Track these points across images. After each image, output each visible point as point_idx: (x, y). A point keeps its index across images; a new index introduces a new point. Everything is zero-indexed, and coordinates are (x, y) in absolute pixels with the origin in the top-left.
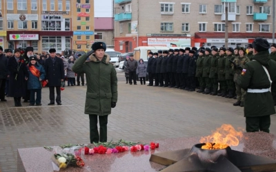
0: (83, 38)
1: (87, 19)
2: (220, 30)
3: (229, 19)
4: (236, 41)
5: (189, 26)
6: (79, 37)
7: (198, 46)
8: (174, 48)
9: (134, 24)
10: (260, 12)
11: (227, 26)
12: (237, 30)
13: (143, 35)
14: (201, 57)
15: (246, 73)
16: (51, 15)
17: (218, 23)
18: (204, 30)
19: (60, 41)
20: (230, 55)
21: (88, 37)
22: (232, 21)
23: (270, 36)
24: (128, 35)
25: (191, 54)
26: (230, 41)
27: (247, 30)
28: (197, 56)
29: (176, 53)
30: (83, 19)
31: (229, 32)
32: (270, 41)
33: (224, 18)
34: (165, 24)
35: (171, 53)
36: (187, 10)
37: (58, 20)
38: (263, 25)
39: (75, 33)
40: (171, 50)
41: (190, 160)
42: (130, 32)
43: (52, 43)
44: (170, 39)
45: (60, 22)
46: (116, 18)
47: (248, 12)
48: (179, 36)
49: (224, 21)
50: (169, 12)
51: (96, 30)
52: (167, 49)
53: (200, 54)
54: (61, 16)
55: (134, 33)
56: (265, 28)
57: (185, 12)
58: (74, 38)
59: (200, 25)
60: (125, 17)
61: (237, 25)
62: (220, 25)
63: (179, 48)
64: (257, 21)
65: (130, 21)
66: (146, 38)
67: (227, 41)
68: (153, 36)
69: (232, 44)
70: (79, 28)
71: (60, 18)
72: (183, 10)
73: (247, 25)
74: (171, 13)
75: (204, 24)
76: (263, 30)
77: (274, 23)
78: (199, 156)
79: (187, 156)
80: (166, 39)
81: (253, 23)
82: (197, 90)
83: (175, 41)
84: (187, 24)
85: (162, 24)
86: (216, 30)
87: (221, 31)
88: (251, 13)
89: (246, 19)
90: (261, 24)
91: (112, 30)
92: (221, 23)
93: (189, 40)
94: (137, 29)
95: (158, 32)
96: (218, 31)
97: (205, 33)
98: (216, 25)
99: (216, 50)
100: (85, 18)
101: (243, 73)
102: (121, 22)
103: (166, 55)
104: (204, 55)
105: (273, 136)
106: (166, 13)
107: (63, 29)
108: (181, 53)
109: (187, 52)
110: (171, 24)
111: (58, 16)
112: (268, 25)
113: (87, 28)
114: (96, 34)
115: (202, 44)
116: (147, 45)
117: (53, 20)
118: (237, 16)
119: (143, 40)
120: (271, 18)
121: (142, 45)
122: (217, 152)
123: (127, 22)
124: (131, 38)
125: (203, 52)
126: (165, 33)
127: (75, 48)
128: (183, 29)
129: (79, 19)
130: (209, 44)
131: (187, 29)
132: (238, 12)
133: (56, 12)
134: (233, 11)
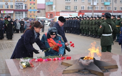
0: (33, 12)
1: (34, 4)
2: (90, 9)
3: (94, 5)
4: (97, 14)
6: (31, 12)
8: (71, 17)
9: (54, 6)
10: (107, 2)
11: (93, 8)
12: (97, 9)
13: (58, 11)
15: (101, 27)
16: (19, 3)
17: (89, 6)
18: (83, 9)
19: (23, 14)
21: (34, 12)
22: (95, 5)
23: (111, 12)
24: (51, 11)
25: (78, 19)
26: (94, 14)
27: (102, 9)
30: (32, 4)
31: (94, 10)
32: (111, 14)
33: (92, 4)
34: (67, 6)
35: (69, 19)
37: (22, 5)
38: (108, 7)
39: (29, 10)
40: (70, 18)
41: (78, 64)
42: (52, 10)
43: (19, 15)
44: (69, 13)
45: (22, 6)
46: (46, 4)
47: (102, 2)
48: (73, 12)
49: (92, 5)
51: (38, 9)
52: (68, 17)
54: (23, 3)
55: (54, 10)
56: (109, 9)
57: (76, 1)
58: (29, 12)
60: (50, 4)
61: (97, 7)
62: (90, 7)
64: (106, 6)
65: (52, 5)
66: (59, 13)
67: (93, 14)
68: (63, 12)
70: (31, 8)
71: (22, 4)
73: (102, 7)
74: (70, 2)
75: (83, 7)
76: (108, 9)
77: (113, 6)
78: (82, 62)
79: (77, 62)
80: (68, 13)
81: (104, 6)
82: (80, 34)
83: (71, 14)
84: (76, 7)
85: (66, 6)
87: (91, 10)
88: (103, 2)
89: (101, 4)
90: (107, 7)
91: (45, 9)
92: (91, 6)
93: (77, 13)
94: (55, 8)
95: (64, 10)
96: (89, 10)
97: (84, 10)
98: (88, 7)
99: (89, 17)
100: (33, 4)
101: (100, 27)
102: (48, 6)
103: (67, 19)
105: (112, 54)
106: (68, 2)
107: (24, 8)
108: (74, 19)
110: (70, 6)
111: (22, 3)
112: (110, 7)
113: (34, 8)
114: (38, 10)
115: (83, 15)
118: (97, 3)
120: (112, 4)
121: (58, 15)
122: (90, 61)
123: (51, 6)
124: (53, 12)
125: (83, 19)
126: (67, 10)
127: (29, 17)
128: (75, 9)
129: (31, 4)
130: (85, 15)
131: (76, 9)
132: (98, 2)
133: (21, 1)
134: (96, 1)
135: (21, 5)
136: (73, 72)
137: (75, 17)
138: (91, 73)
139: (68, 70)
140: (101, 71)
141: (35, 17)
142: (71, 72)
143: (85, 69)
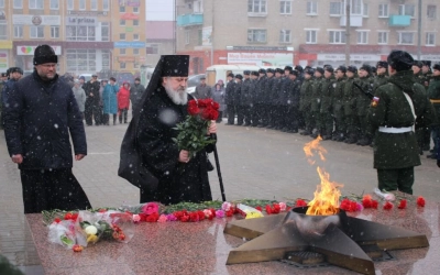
0: (129, 53)
1: (136, 22)
2: (337, 41)
3: (352, 24)
4: (362, 57)
5: (291, 35)
6: (123, 51)
7: (304, 65)
9: (207, 31)
10: (400, 14)
11: (348, 35)
12: (365, 41)
13: (220, 47)
14: (308, 80)
16: (81, 18)
17: (335, 30)
18: (313, 40)
19: (94, 57)
20: (352, 78)
21: (136, 51)
22: (356, 28)
24: (197, 48)
25: (293, 77)
26: (353, 57)
27: (380, 41)
28: (302, 79)
29: (270, 75)
30: (129, 23)
31: (352, 43)
33: (344, 23)
34: (255, 31)
36: (288, 10)
37: (91, 24)
38: (403, 34)
39: (116, 44)
41: (284, 230)
42: (200, 44)
43: (83, 60)
44: (262, 54)
45: (93, 28)
46: (180, 23)
47: (380, 13)
48: (275, 50)
49: (343, 27)
50: (260, 13)
51: (149, 41)
52: (257, 69)
53: (307, 76)
54: (95, 18)
55: (207, 45)
56: (407, 38)
57: (285, 13)
58: (116, 52)
59: (308, 32)
60: (193, 20)
61: (365, 33)
62: (338, 33)
63: (274, 68)
64: (395, 28)
65: (201, 26)
66: (225, 53)
67: (348, 58)
68: (239, 49)
69: (356, 62)
70: (122, 36)
71: (93, 21)
72: (282, 10)
73: (380, 34)
74: (264, 14)
75: (314, 32)
76: (404, 41)
77: (419, 30)
78: (298, 225)
79: (279, 225)
80: (256, 54)
81: (388, 31)
82: (300, 131)
83: (270, 57)
84: (288, 32)
85: (250, 31)
86: (331, 40)
87: (340, 43)
88: (386, 14)
89: (378, 24)
90: (400, 32)
91: (174, 41)
92: (340, 30)
93: (291, 56)
94: (212, 37)
95: (244, 43)
96: (335, 43)
97: (316, 45)
98: (331, 33)
100: (132, 22)
101: (374, 103)
102: (187, 28)
103: (255, 77)
104: (313, 77)
106: (256, 14)
107: (98, 38)
108: (278, 75)
109: (287, 73)
110: (264, 31)
111: (91, 18)
112: (411, 34)
113: (136, 36)
114: (149, 45)
115: (310, 61)
116: (225, 62)
117: (83, 24)
118: (365, 20)
119: (220, 56)
120: (416, 24)
121: (220, 62)
122: (326, 219)
123: (196, 29)
124: (202, 52)
126: (253, 45)
127: (116, 68)
128: (281, 39)
129: (123, 23)
130: (320, 63)
131: (287, 39)
132: (366, 13)
133: (88, 12)
134: (359, 12)
135: (87, 24)
136: (265, 258)
137: (283, 68)
138: (331, 265)
139: (246, 252)
140: (366, 257)
141: (139, 69)
142: (259, 258)
143: (308, 249)
